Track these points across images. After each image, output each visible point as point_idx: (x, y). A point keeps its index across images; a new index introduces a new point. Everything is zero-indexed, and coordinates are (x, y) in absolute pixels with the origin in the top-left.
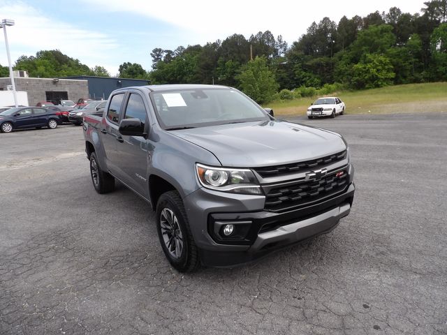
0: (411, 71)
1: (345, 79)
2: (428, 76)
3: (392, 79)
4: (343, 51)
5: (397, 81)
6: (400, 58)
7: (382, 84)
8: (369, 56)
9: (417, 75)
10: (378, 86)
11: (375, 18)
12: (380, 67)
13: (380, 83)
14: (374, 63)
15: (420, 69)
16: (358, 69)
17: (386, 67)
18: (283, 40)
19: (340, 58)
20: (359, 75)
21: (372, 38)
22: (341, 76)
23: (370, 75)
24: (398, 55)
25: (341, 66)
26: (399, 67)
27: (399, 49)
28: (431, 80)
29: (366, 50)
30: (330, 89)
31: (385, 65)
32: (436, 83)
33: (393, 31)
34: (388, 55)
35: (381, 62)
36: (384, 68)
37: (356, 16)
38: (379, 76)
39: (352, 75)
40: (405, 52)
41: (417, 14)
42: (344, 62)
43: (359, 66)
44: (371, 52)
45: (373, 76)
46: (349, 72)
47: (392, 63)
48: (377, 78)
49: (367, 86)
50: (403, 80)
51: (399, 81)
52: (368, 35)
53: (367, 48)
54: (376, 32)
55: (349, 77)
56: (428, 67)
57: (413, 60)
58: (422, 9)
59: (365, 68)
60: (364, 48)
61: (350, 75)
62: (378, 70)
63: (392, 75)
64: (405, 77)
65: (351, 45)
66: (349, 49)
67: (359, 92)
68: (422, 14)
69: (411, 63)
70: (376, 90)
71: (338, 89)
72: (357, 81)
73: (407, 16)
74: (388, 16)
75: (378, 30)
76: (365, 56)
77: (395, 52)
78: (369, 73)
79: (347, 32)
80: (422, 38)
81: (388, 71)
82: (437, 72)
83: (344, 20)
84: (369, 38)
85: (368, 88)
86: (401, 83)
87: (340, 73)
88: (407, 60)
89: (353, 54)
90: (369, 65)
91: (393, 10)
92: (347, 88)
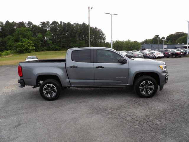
0: (40, 46)
1: (13, 48)
3: (34, 49)
4: (9, 36)
5: (36, 50)
6: (36, 41)
8: (24, 40)
9: (43, 48)
10: (29, 52)
11: (21, 24)
12: (29, 45)
13: (30, 51)
14: (26, 43)
15: (43, 46)
16: (19, 45)
19: (9, 39)
20: (20, 47)
21: (23, 32)
22: (11, 47)
24: (35, 40)
25: (10, 43)
26: (36, 45)
28: (48, 50)
29: (21, 37)
30: (8, 53)
31: (31, 43)
32: (49, 52)
33: (31, 31)
34: (31, 40)
35: (29, 42)
36: (30, 45)
37: (13, 22)
38: (29, 48)
39: (17, 47)
40: (37, 39)
41: (39, 26)
42: (11, 41)
43: (19, 43)
45: (26, 48)
46: (15, 46)
47: (33, 43)
48: (28, 49)
49: (24, 52)
52: (21, 31)
54: (25, 30)
55: (15, 48)
56: (46, 46)
58: (40, 24)
59: (22, 44)
60: (20, 36)
61: (15, 47)
62: (28, 46)
63: (34, 48)
64: (39, 49)
65: (14, 34)
66: (13, 36)
67: (22, 55)
69: (40, 44)
71: (12, 53)
72: (20, 49)
73: (35, 26)
74: (28, 24)
75: (25, 29)
76: (21, 39)
77: (34, 39)
78: (25, 47)
79: (11, 28)
80: (42, 35)
81: (32, 46)
82: (49, 48)
83: (8, 22)
84: (22, 32)
85: (25, 53)
86: (38, 51)
87: (10, 46)
88: (38, 42)
89: (15, 38)
90: (24, 44)
91: (29, 22)
92: (15, 53)
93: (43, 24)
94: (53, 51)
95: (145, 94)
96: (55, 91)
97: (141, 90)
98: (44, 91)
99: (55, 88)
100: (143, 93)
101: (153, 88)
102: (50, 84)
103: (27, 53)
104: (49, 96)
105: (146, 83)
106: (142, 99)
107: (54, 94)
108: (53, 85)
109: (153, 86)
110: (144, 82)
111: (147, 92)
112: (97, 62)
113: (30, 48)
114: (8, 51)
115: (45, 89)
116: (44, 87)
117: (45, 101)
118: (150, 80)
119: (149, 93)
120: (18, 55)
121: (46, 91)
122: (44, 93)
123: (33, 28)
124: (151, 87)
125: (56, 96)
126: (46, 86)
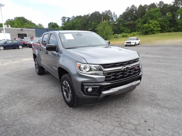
0: (167, 27)
1: (140, 30)
2: (174, 29)
3: (160, 31)
4: (140, 19)
5: (161, 31)
6: (163, 22)
7: (155, 32)
8: (151, 21)
9: (170, 29)
10: (154, 33)
11: (153, 5)
12: (155, 26)
13: (154, 32)
14: (152, 24)
15: (171, 27)
16: (146, 26)
17: (157, 26)
18: (115, 14)
19: (139, 22)
20: (146, 29)
21: (152, 13)
23: (151, 29)
24: (162, 21)
25: (139, 25)
26: (163, 26)
27: (163, 18)
29: (149, 18)
30: (134, 34)
31: (157, 25)
32: (177, 32)
33: (161, 11)
34: (158, 21)
36: (156, 26)
37: (146, 5)
38: (154, 29)
39: (143, 29)
40: (165, 19)
41: (170, 4)
42: (140, 23)
43: (146, 25)
44: (151, 20)
47: (159, 24)
48: (154, 30)
49: (149, 33)
50: (164, 31)
51: (162, 31)
53: (150, 17)
54: (153, 11)
55: (142, 29)
56: (174, 26)
58: (173, 2)
59: (149, 26)
60: (148, 18)
61: (142, 28)
62: (154, 27)
63: (160, 29)
64: (165, 30)
65: (143, 16)
66: (142, 18)
67: (147, 36)
68: (172, 4)
69: (167, 24)
70: (153, 35)
71: (138, 34)
72: (145, 31)
73: (167, 5)
74: (158, 4)
76: (149, 21)
77: (161, 19)
79: (142, 11)
80: (172, 14)
81: (158, 27)
82: (178, 28)
83: (141, 6)
84: (151, 13)
85: (150, 34)
86: (163, 32)
87: (139, 28)
88: (166, 23)
89: (144, 20)
90: (150, 25)
91: (160, 2)
92: (141, 34)
103: (152, 34)
120: (143, 36)
123: (163, 7)
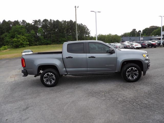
0: (34, 42)
1: (10, 44)
2: (39, 43)
3: (28, 44)
4: (6, 33)
5: (30, 45)
6: (30, 37)
7: (25, 46)
8: (19, 36)
9: (36, 43)
10: (24, 47)
11: (16, 23)
13: (24, 46)
14: (21, 39)
15: (36, 41)
16: (15, 40)
17: (26, 40)
19: (6, 36)
20: (16, 43)
22: (8, 43)
23: (20, 43)
24: (28, 36)
25: (7, 39)
26: (30, 40)
27: (29, 34)
28: (40, 45)
29: (17, 34)
30: (5, 48)
31: (25, 39)
32: (42, 46)
33: (25, 28)
34: (25, 36)
35: (23, 38)
36: (25, 41)
37: (9, 21)
39: (13, 42)
40: (30, 35)
41: (31, 24)
42: (8, 38)
43: (15, 39)
45: (21, 43)
46: (11, 41)
47: (27, 39)
48: (23, 44)
50: (32, 45)
51: (31, 45)
52: (16, 28)
53: (17, 33)
54: (19, 28)
55: (12, 43)
56: (38, 41)
57: (34, 38)
58: (33, 22)
59: (18, 40)
60: (16, 33)
61: (11, 42)
62: (23, 41)
63: (28, 43)
64: (32, 44)
65: (10, 31)
66: (10, 33)
67: (18, 49)
68: (33, 24)
69: (33, 39)
71: (9, 48)
72: (15, 45)
73: (29, 24)
75: (20, 27)
76: (17, 36)
78: (20, 42)
79: (7, 26)
80: (35, 31)
81: (26, 41)
82: (42, 42)
83: (4, 21)
84: (17, 29)
85: (20, 48)
86: (31, 46)
88: (32, 38)
89: (11, 35)
90: (19, 39)
91: (23, 21)
92: (12, 48)
93: (36, 22)
94: (45, 46)
95: (131, 79)
96: (54, 79)
97: (128, 76)
98: (44, 79)
99: (54, 76)
100: (129, 78)
101: (138, 74)
102: (49, 73)
103: (22, 47)
104: (49, 83)
105: (132, 69)
106: (128, 83)
107: (53, 82)
108: (52, 74)
109: (138, 72)
110: (130, 68)
111: (132, 77)
112: (89, 53)
113: (25, 43)
114: (5, 47)
115: (45, 78)
116: (45, 76)
117: (45, 88)
118: (135, 67)
119: (135, 78)
120: (14, 50)
121: (46, 79)
122: (45, 81)
123: (26, 26)
124: (136, 73)
125: (55, 83)
126: (46, 74)
